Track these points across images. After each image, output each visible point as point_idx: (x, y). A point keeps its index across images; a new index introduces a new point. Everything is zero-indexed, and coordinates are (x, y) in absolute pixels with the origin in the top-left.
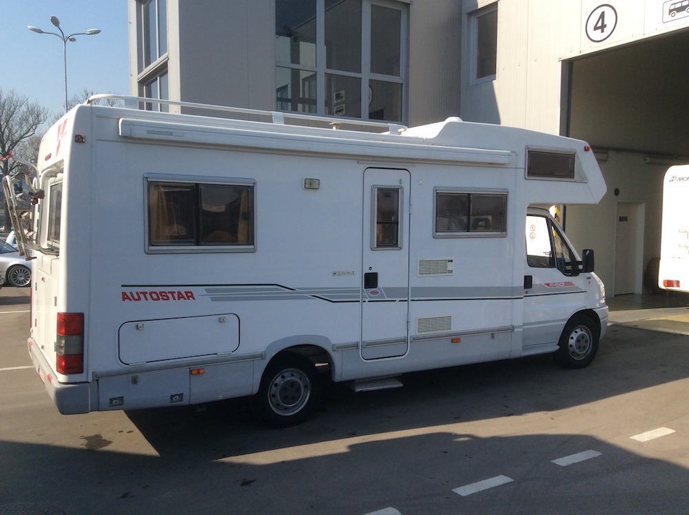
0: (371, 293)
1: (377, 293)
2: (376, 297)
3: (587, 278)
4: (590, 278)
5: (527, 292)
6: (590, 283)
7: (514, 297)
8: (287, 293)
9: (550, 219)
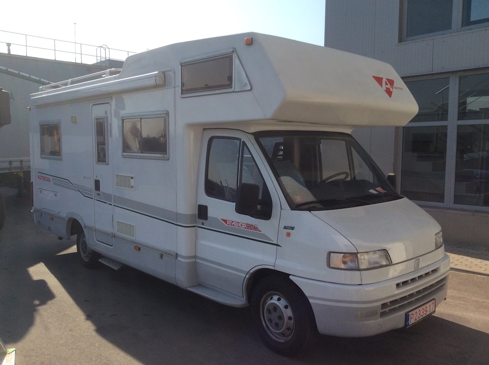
0: (97, 194)
1: (100, 195)
2: (99, 198)
3: (285, 228)
4: (293, 228)
5: (203, 224)
6: (288, 235)
7: (178, 224)
8: (71, 186)
9: (243, 141)
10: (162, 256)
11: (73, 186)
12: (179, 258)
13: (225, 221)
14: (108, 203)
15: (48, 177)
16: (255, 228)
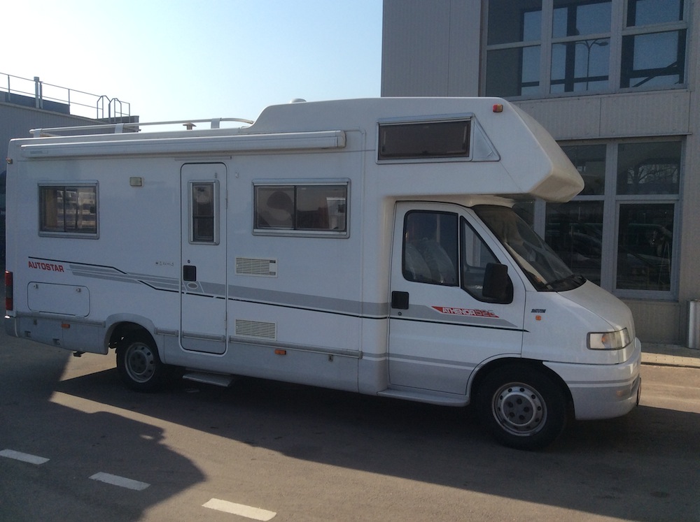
0: (190, 285)
1: (195, 286)
2: (193, 290)
3: (534, 311)
4: (544, 311)
5: (400, 314)
6: (538, 318)
7: (364, 315)
8: (121, 276)
9: (461, 217)
10: (331, 358)
11: (129, 277)
12: (364, 357)
13: (440, 309)
14: (215, 296)
15: (58, 264)
16: (488, 314)
